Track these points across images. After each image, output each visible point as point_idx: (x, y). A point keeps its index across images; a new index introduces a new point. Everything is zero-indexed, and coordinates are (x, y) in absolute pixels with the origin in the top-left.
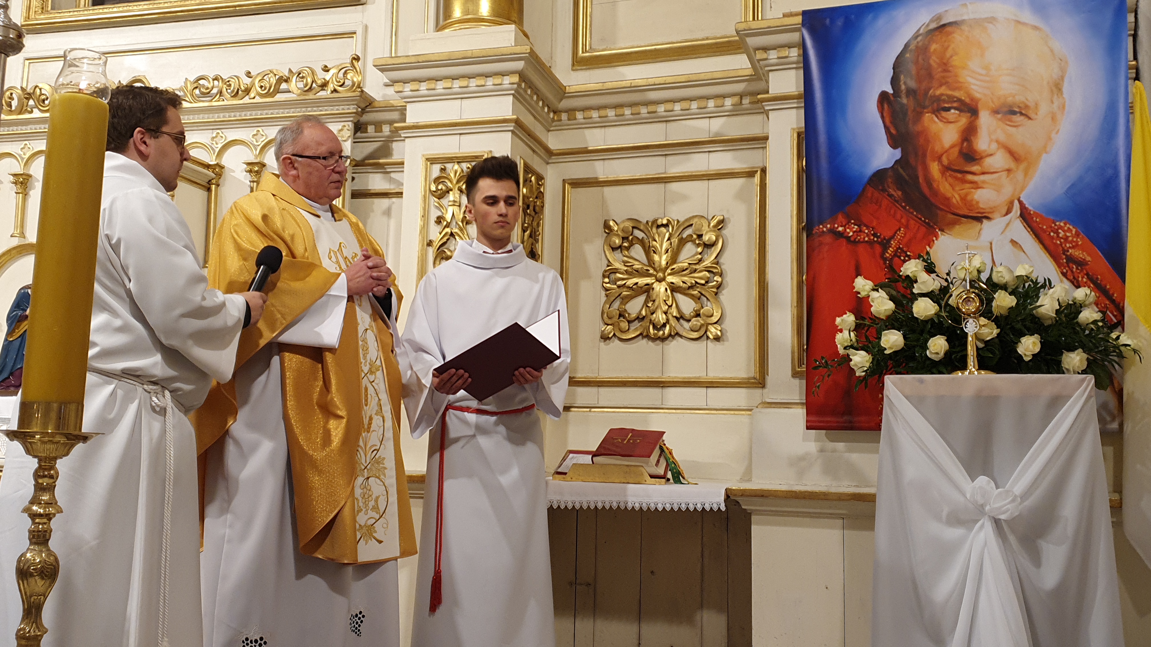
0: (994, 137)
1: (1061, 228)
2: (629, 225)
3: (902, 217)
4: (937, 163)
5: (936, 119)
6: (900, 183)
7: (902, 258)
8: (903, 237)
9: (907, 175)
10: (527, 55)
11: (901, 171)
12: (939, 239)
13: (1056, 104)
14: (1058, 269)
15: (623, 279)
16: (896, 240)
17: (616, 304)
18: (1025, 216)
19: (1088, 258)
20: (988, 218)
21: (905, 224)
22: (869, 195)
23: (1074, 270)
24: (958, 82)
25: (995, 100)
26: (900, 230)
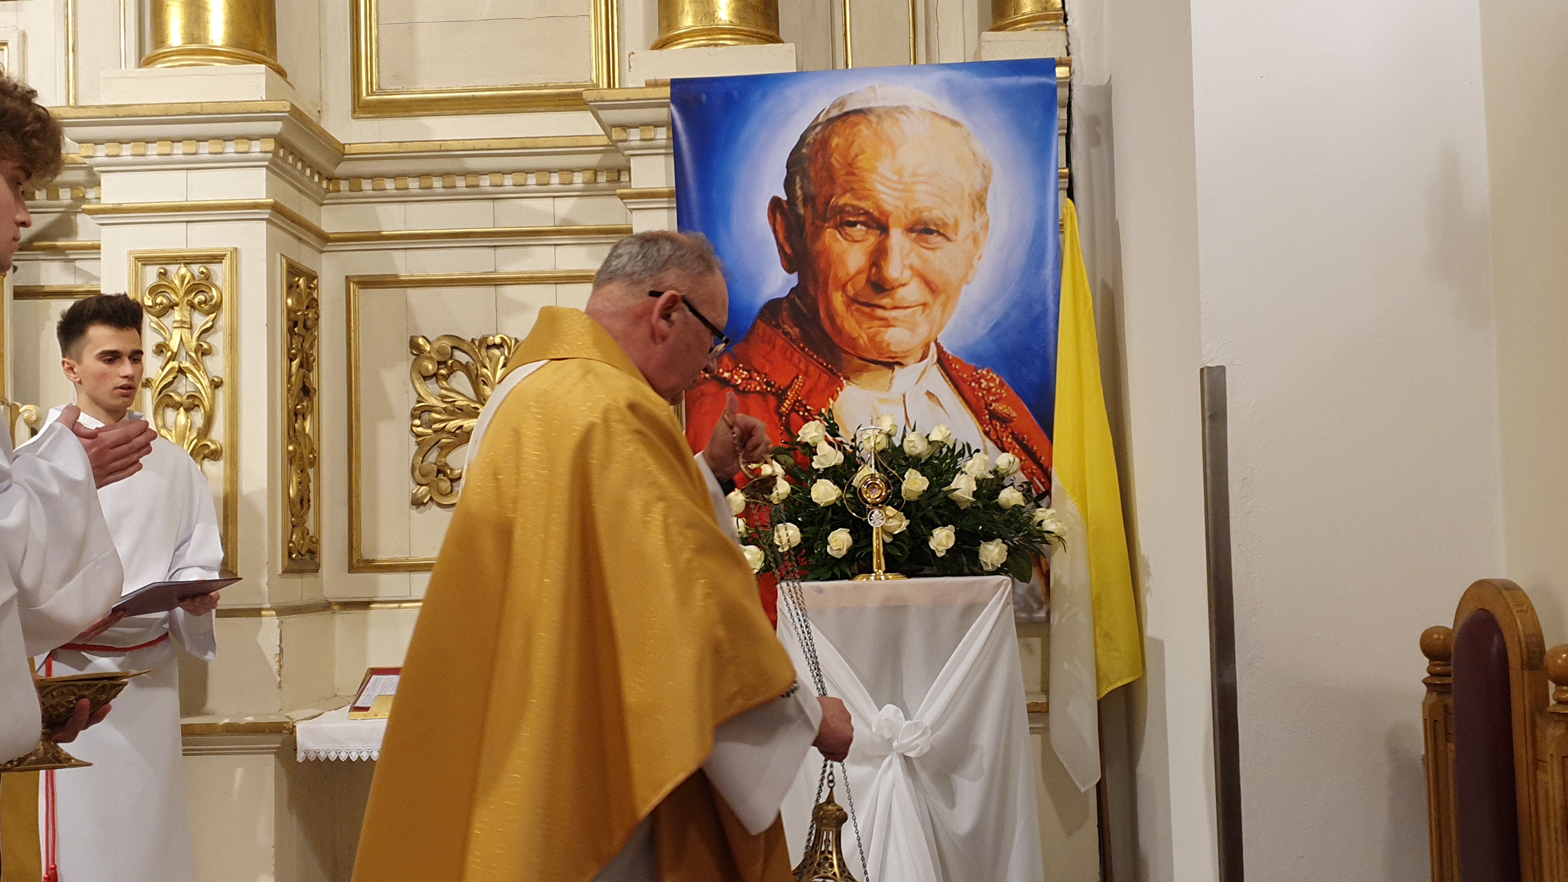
0: (907, 262)
1: (983, 376)
2: (447, 344)
3: (800, 361)
4: (840, 293)
5: (839, 236)
6: (797, 317)
7: (801, 413)
8: (802, 387)
9: (806, 307)
10: (287, 114)
11: (798, 301)
12: (844, 389)
14: (979, 427)
15: (442, 421)
16: (792, 390)
17: (433, 457)
18: (943, 362)
19: (1014, 414)
20: (900, 364)
21: (804, 370)
22: (760, 331)
23: (998, 428)
24: (865, 189)
25: (909, 215)
26: (798, 378)
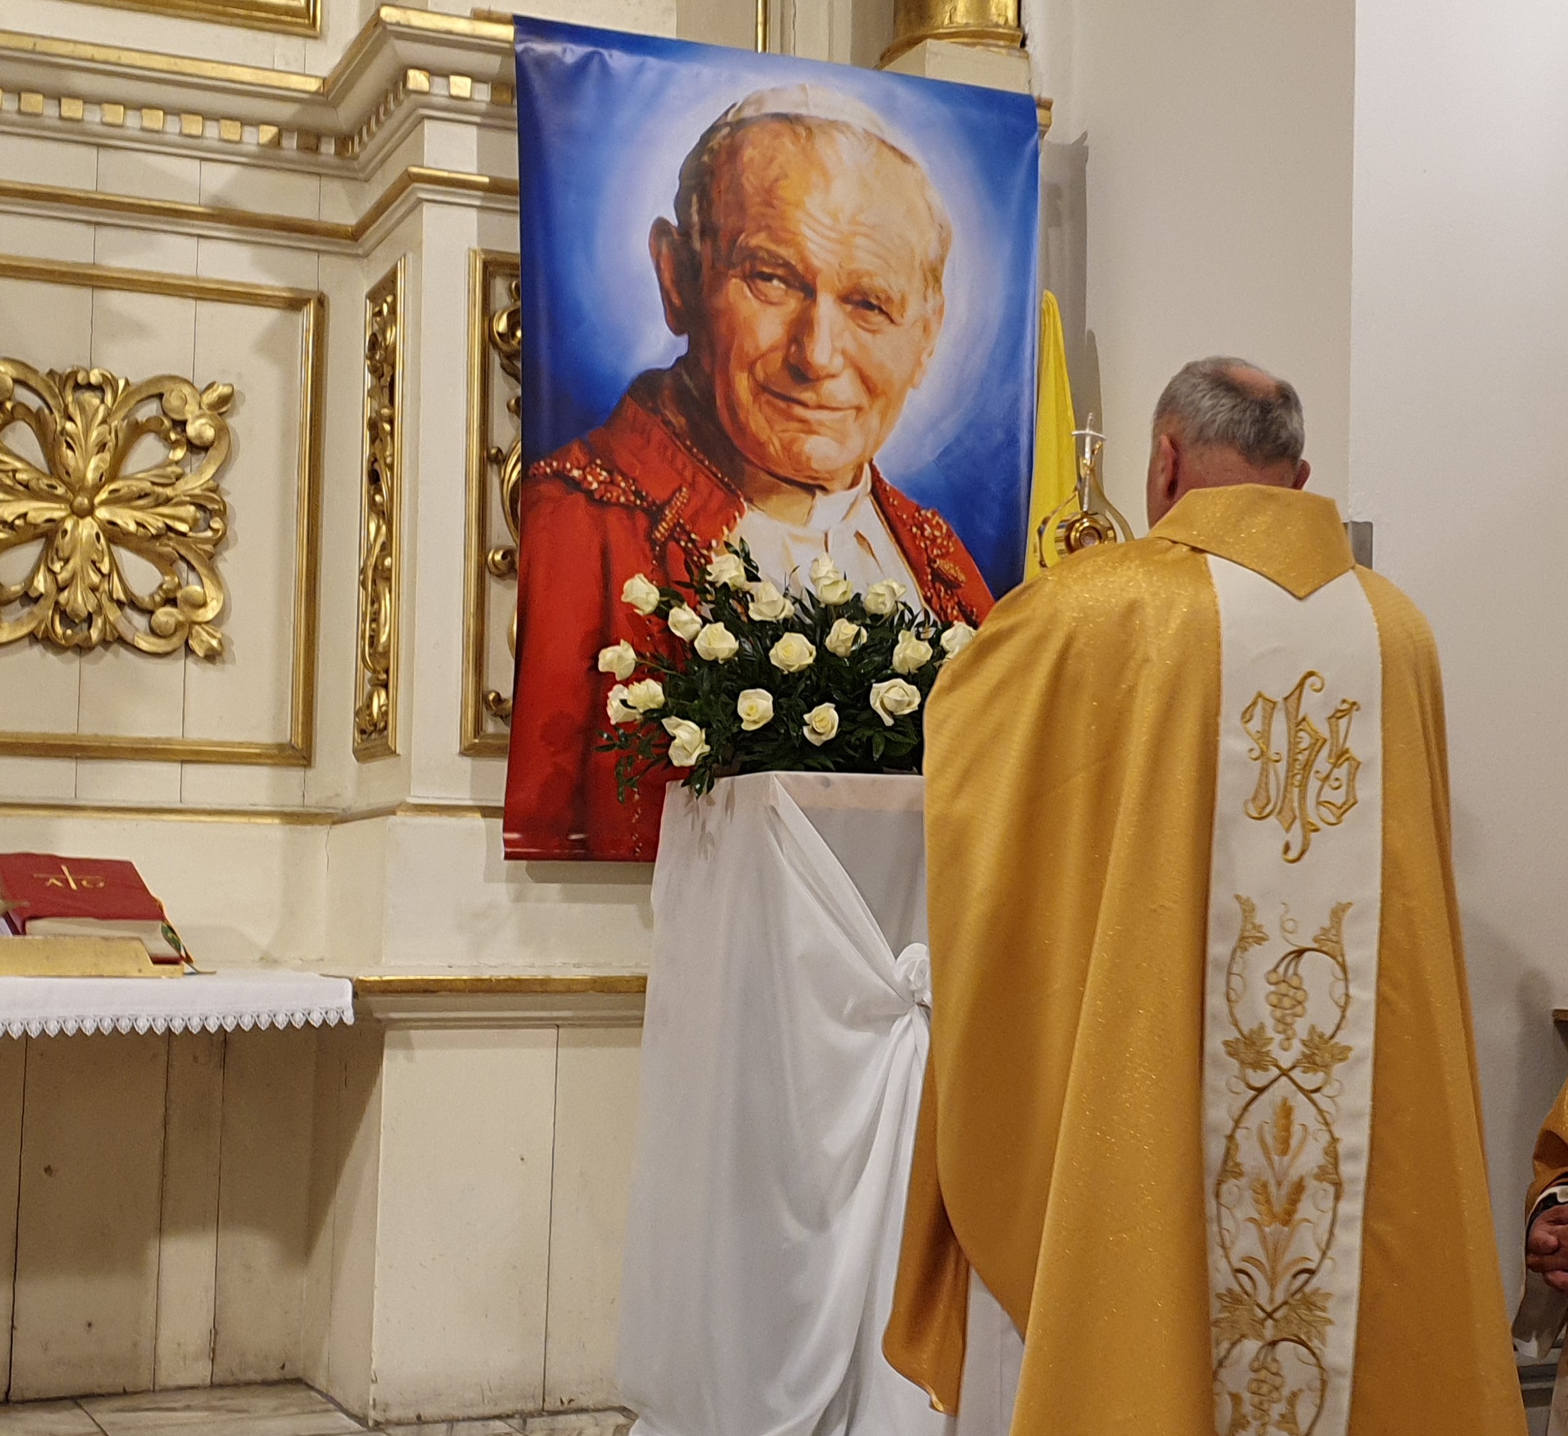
1: (928, 521)
4: (746, 374)
5: (748, 292)
6: (684, 401)
7: (683, 543)
9: (697, 388)
13: (931, 304)
14: (918, 590)
18: (878, 493)
20: (823, 489)
21: (690, 480)
22: (631, 414)
24: (786, 230)
25: (844, 278)
26: (681, 492)
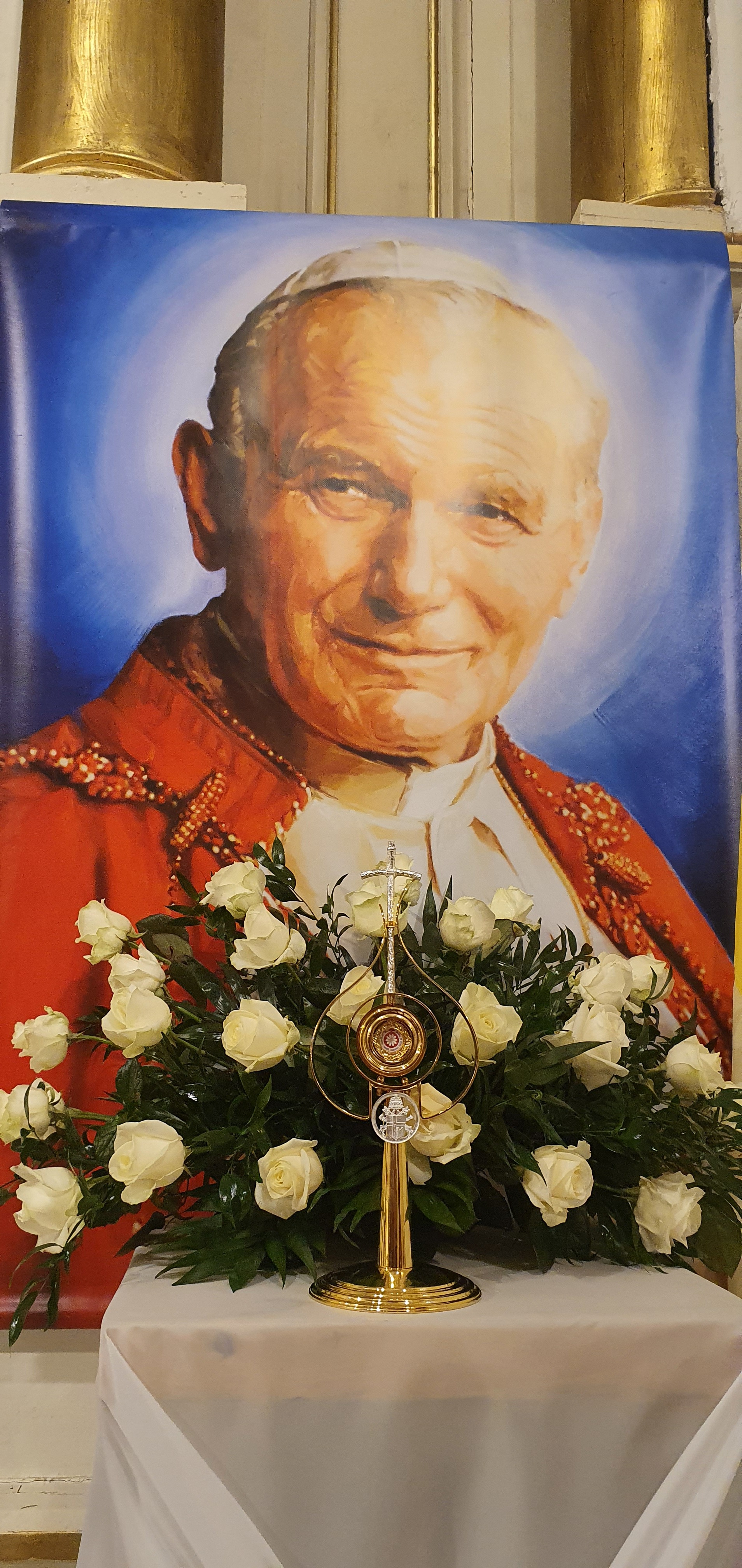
0: (444, 566)
1: (585, 798)
3: (219, 746)
4: (309, 616)
5: (312, 506)
6: (220, 657)
7: (216, 850)
8: (220, 796)
9: (238, 639)
11: (223, 625)
12: (306, 807)
14: (577, 899)
16: (202, 802)
18: (508, 764)
19: (645, 877)
20: (423, 763)
21: (227, 762)
22: (142, 680)
23: (614, 903)
24: (367, 422)
26: (214, 777)
